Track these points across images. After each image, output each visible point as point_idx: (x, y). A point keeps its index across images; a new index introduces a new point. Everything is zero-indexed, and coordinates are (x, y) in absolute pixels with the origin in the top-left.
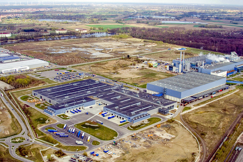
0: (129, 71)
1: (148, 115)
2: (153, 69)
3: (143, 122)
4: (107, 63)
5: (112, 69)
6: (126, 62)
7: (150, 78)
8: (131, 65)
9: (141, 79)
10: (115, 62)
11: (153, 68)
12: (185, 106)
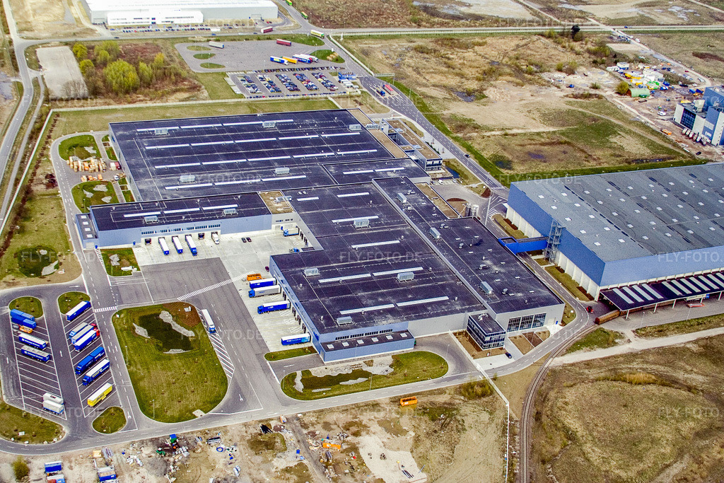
0: (528, 94)
1: (404, 335)
2: (627, 108)
3: (370, 363)
4: (480, 45)
5: (477, 75)
6: (553, 52)
7: (580, 145)
8: (560, 70)
9: (543, 144)
10: (514, 42)
11: (628, 103)
12: (601, 326)
